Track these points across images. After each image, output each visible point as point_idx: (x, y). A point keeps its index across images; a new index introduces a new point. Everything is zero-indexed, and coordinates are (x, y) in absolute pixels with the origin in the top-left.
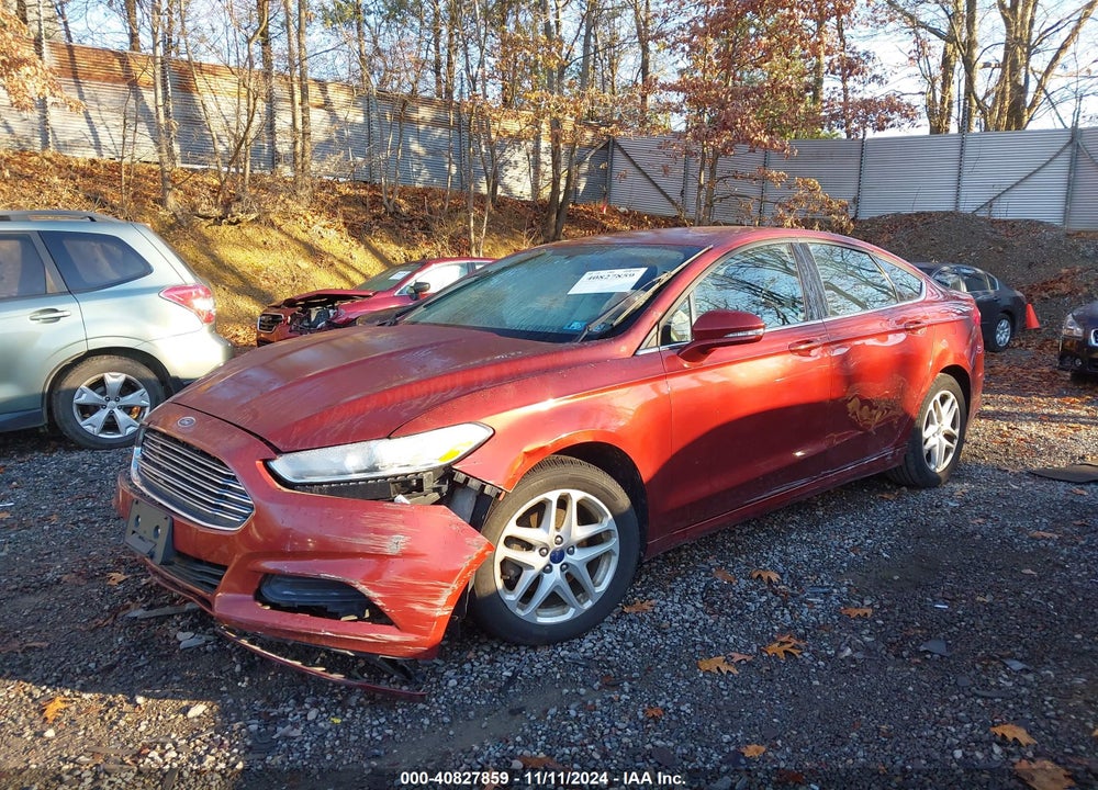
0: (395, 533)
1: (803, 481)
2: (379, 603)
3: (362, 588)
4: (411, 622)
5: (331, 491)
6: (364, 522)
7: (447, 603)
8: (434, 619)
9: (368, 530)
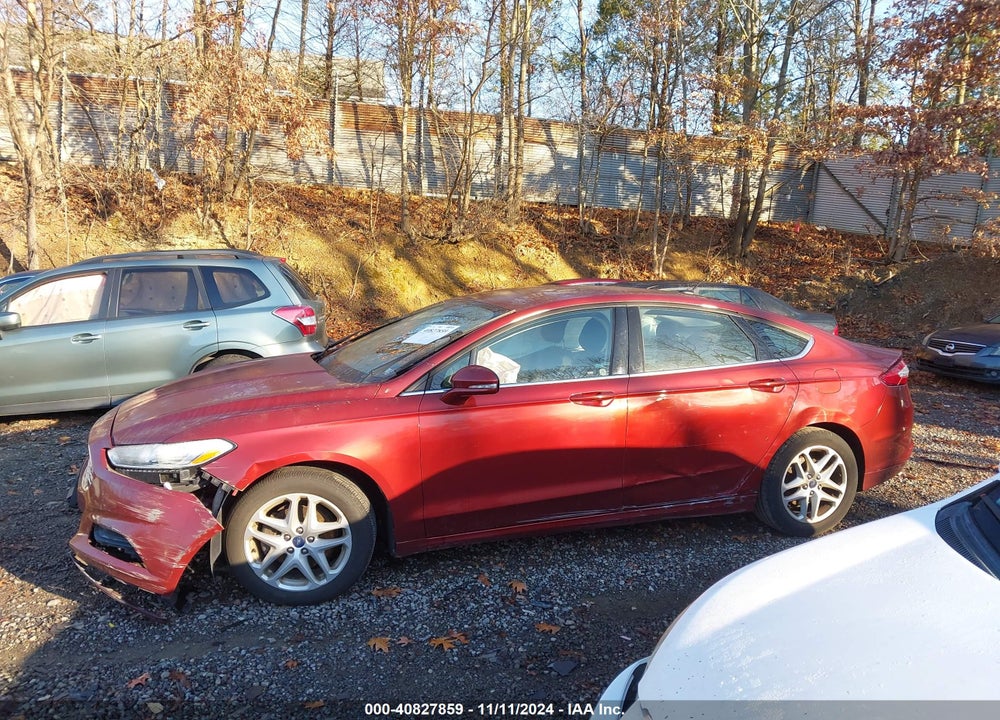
0: (155, 507)
1: (597, 511)
2: (139, 553)
3: (130, 540)
4: (156, 568)
5: (131, 474)
6: (139, 497)
7: (183, 560)
8: (171, 569)
9: (140, 504)
